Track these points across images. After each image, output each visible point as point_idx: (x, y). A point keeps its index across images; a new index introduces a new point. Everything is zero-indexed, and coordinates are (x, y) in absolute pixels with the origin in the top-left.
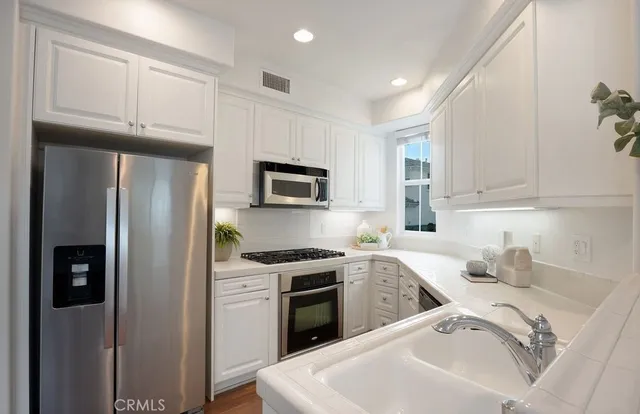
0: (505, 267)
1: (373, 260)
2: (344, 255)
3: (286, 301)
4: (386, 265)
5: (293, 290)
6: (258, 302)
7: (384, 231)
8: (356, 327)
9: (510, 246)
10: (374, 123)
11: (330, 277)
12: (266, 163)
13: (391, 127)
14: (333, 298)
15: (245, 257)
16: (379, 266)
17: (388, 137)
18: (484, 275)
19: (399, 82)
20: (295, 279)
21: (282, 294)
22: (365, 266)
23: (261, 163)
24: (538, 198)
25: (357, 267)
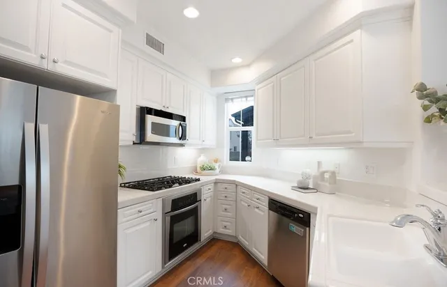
0: (319, 182)
1: (216, 183)
2: (199, 180)
3: (168, 219)
4: (226, 185)
5: (173, 210)
6: (148, 224)
7: (216, 161)
8: (207, 232)
9: (322, 170)
10: (212, 86)
11: (193, 198)
12: (147, 108)
13: (222, 90)
14: (195, 213)
15: (125, 186)
16: (221, 187)
17: (219, 96)
18: (307, 189)
19: (237, 60)
20: (174, 201)
21: (165, 214)
22: (211, 186)
23: (141, 107)
24: (363, 142)
25: (207, 188)
